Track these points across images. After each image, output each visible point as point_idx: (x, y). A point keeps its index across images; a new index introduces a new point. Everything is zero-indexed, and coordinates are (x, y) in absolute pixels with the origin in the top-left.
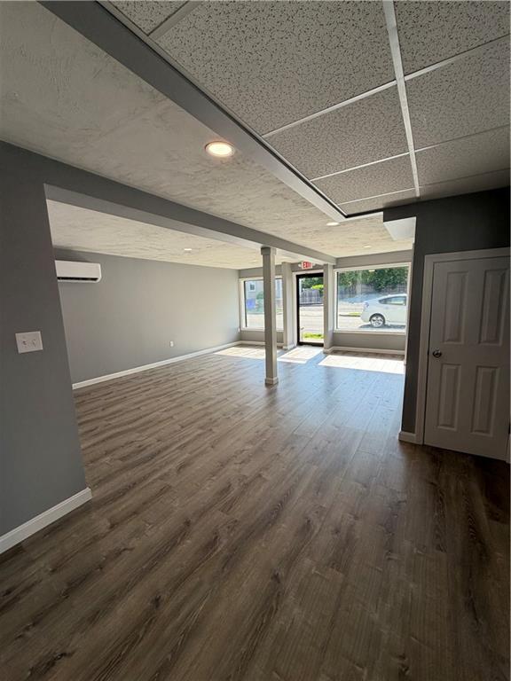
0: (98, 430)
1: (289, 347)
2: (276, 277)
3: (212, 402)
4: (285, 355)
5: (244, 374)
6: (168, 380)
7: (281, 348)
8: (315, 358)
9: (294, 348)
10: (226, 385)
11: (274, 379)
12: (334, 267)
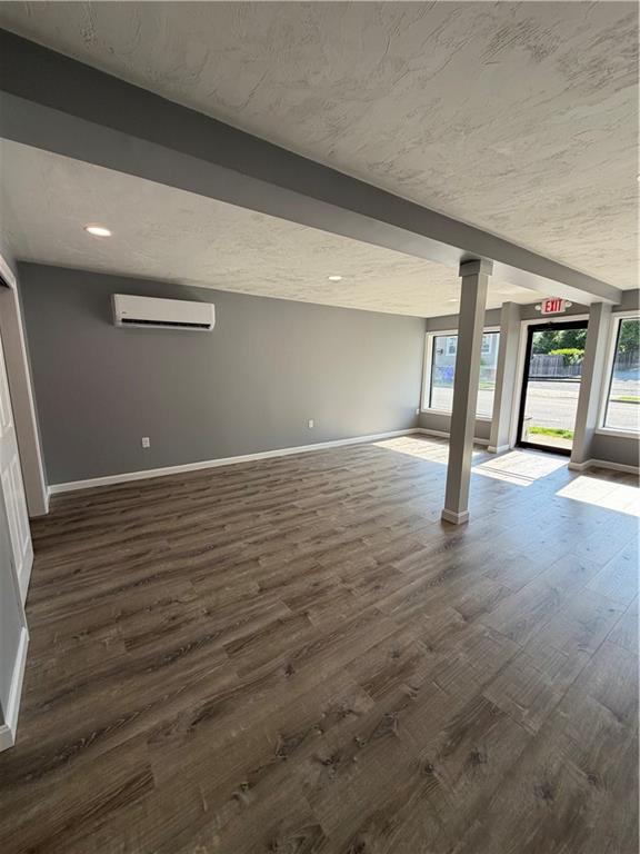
0: (148, 556)
1: (499, 449)
2: (486, 330)
3: (333, 542)
4: (491, 463)
5: (407, 489)
6: (289, 481)
7: (485, 447)
8: (549, 478)
9: (510, 450)
10: (371, 508)
11: (460, 515)
12: (615, 309)
